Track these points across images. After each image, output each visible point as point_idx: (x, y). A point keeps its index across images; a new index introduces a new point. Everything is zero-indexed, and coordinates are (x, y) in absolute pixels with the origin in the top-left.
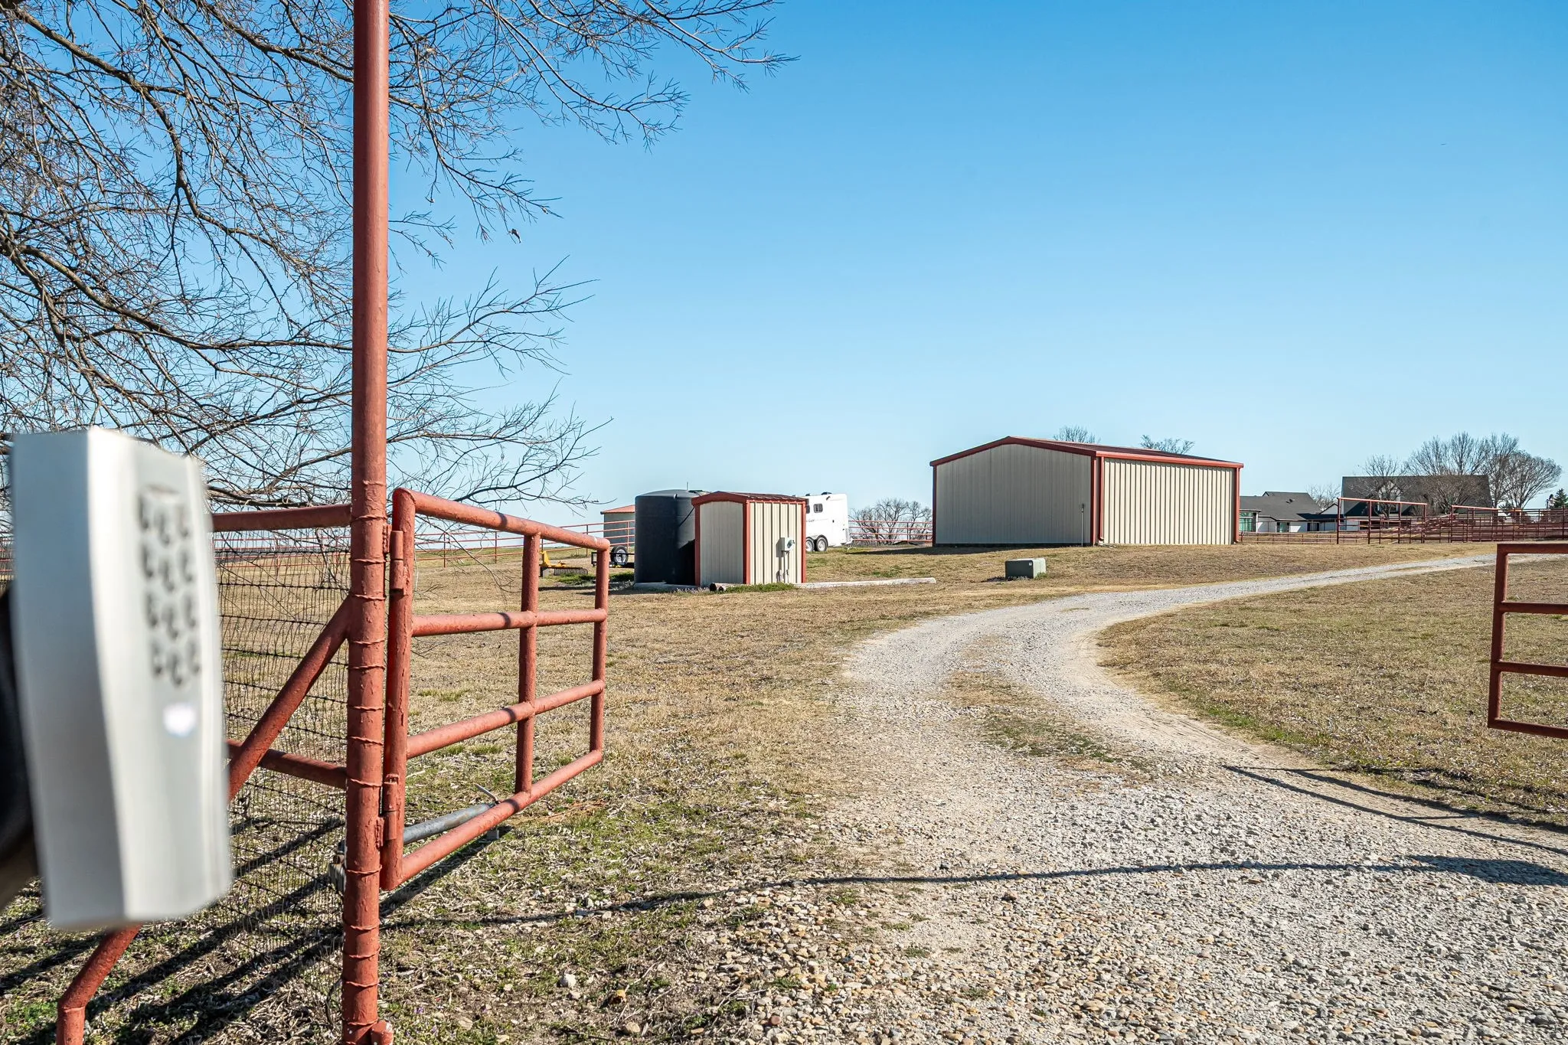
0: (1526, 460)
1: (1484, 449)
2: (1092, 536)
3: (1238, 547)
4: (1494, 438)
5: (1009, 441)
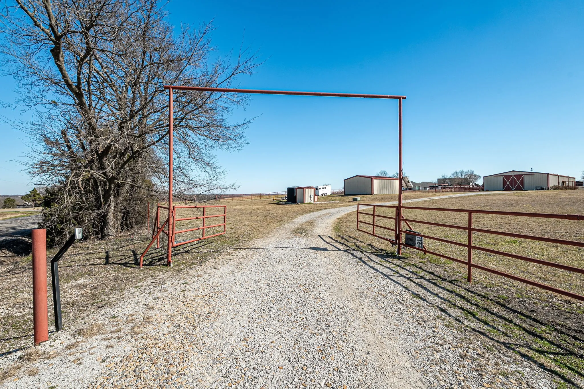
0: (475, 175)
1: (467, 173)
2: (372, 193)
4: (469, 170)
5: (357, 176)
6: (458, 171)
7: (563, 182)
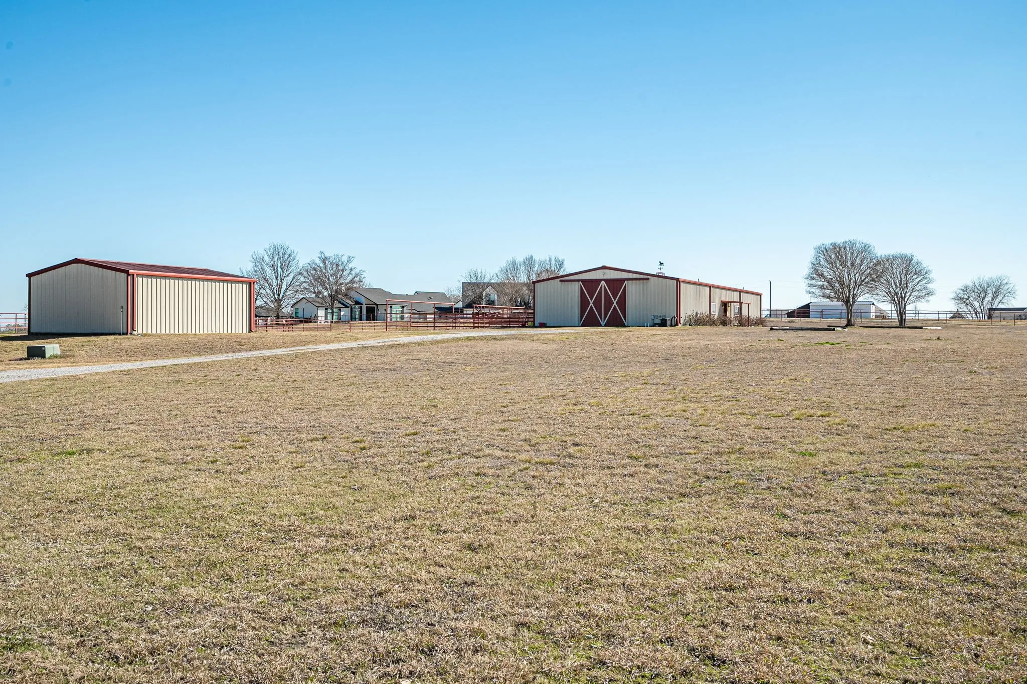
2: (127, 329)
3: (252, 334)
4: (550, 259)
5: (76, 261)
6: (520, 259)
7: (725, 305)
